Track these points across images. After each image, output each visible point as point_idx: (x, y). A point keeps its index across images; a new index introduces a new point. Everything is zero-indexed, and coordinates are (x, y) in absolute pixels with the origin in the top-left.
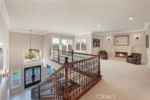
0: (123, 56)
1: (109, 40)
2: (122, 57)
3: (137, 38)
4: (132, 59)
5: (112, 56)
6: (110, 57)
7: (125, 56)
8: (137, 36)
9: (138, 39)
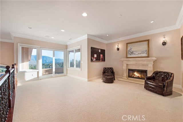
0: (140, 76)
1: (118, 49)
2: (138, 78)
3: (164, 44)
4: (154, 84)
5: (123, 76)
6: (120, 78)
7: (142, 76)
8: (164, 39)
9: (166, 45)
